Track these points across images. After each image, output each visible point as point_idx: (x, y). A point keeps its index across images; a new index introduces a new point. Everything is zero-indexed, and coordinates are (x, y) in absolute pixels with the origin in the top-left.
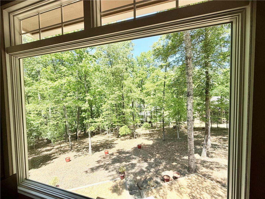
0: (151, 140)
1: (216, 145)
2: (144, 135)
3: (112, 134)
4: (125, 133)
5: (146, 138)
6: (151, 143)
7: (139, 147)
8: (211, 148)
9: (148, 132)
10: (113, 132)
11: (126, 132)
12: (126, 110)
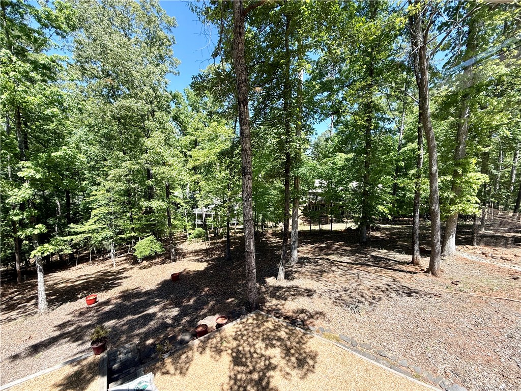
0: (205, 261)
1: (307, 258)
2: (195, 252)
3: (125, 258)
4: (148, 253)
5: (198, 258)
7: (176, 278)
8: (298, 265)
10: (128, 253)
11: (153, 250)
12: (150, 203)
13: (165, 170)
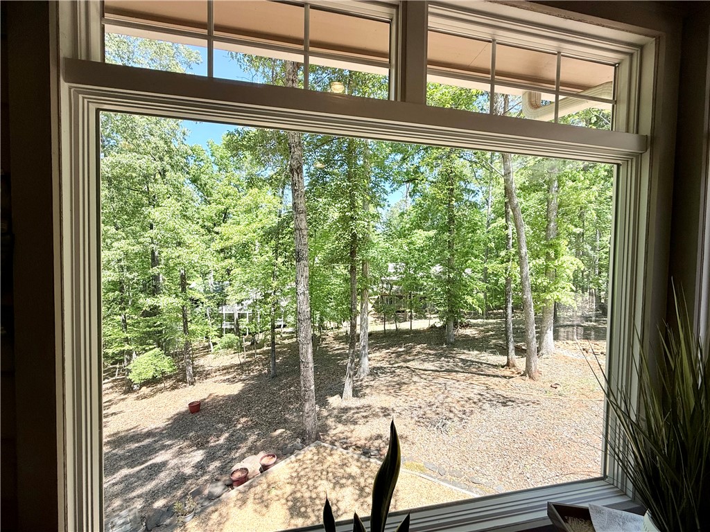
0: (240, 380)
1: (381, 367)
2: (223, 370)
4: (152, 374)
5: (228, 377)
6: (236, 389)
7: (195, 408)
8: (370, 377)
9: (238, 359)
10: (116, 377)
11: (158, 369)
12: (156, 300)
13: (181, 253)
